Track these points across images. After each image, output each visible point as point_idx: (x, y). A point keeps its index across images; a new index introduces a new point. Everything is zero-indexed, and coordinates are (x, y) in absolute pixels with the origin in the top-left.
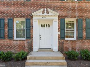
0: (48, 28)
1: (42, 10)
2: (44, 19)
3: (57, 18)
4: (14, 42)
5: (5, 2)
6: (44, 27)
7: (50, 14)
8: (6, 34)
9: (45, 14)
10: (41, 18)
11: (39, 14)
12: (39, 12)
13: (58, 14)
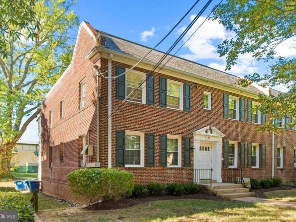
0: (207, 151)
1: (205, 128)
2: (207, 139)
3: (220, 140)
4: (168, 171)
5: (154, 109)
6: (203, 150)
7: (214, 134)
8: (157, 158)
9: (209, 133)
10: (203, 138)
11: (201, 133)
12: (202, 131)
13: (224, 135)
